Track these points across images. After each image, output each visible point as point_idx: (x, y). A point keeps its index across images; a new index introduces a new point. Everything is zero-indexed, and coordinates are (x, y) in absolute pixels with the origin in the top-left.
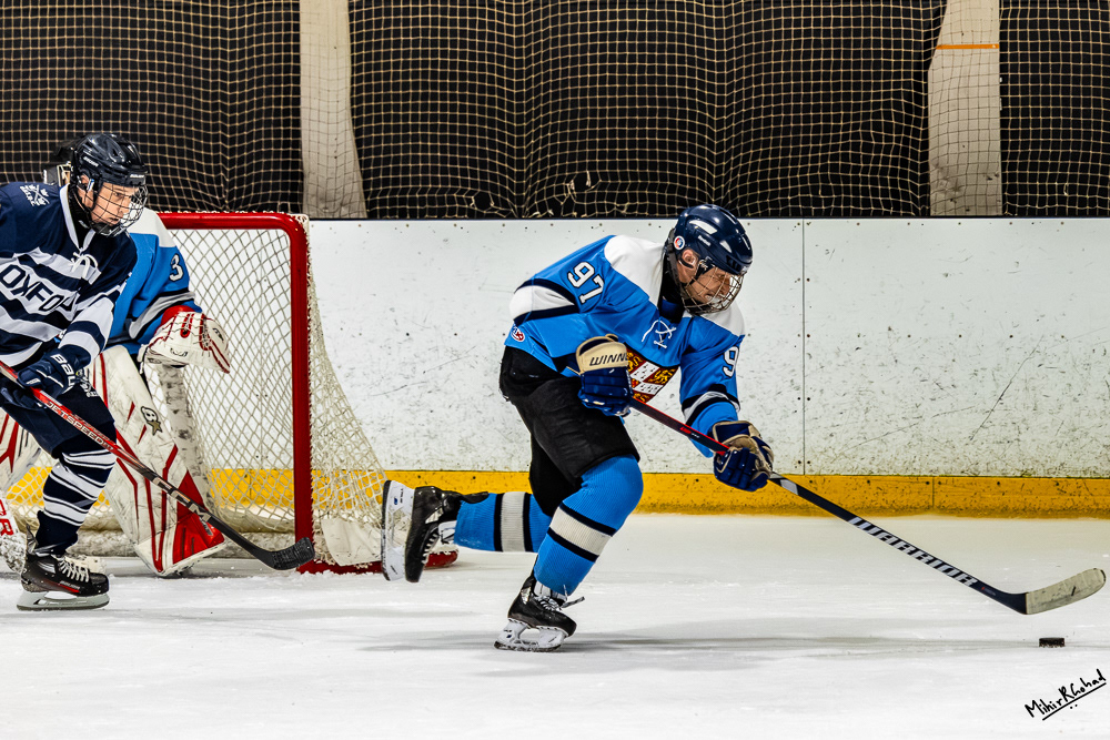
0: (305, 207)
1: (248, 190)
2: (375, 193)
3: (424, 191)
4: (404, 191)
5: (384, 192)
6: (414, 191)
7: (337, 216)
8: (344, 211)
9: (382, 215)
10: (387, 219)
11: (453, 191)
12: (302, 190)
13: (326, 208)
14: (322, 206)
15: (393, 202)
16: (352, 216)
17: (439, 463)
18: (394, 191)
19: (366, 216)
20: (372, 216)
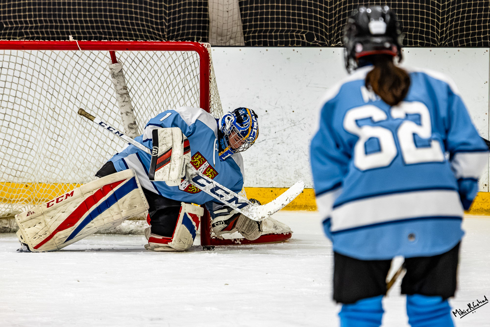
0: (210, 40)
1: (179, 30)
2: (249, 32)
3: (277, 31)
4: (266, 31)
5: (255, 32)
6: (271, 31)
7: (228, 44)
8: (232, 42)
9: (254, 45)
10: (256, 46)
11: (293, 31)
12: (208, 30)
13: (222, 40)
14: (219, 38)
15: (259, 37)
16: (237, 45)
17: (283, 183)
18: (260, 31)
19: (244, 45)
20: (248, 45)
